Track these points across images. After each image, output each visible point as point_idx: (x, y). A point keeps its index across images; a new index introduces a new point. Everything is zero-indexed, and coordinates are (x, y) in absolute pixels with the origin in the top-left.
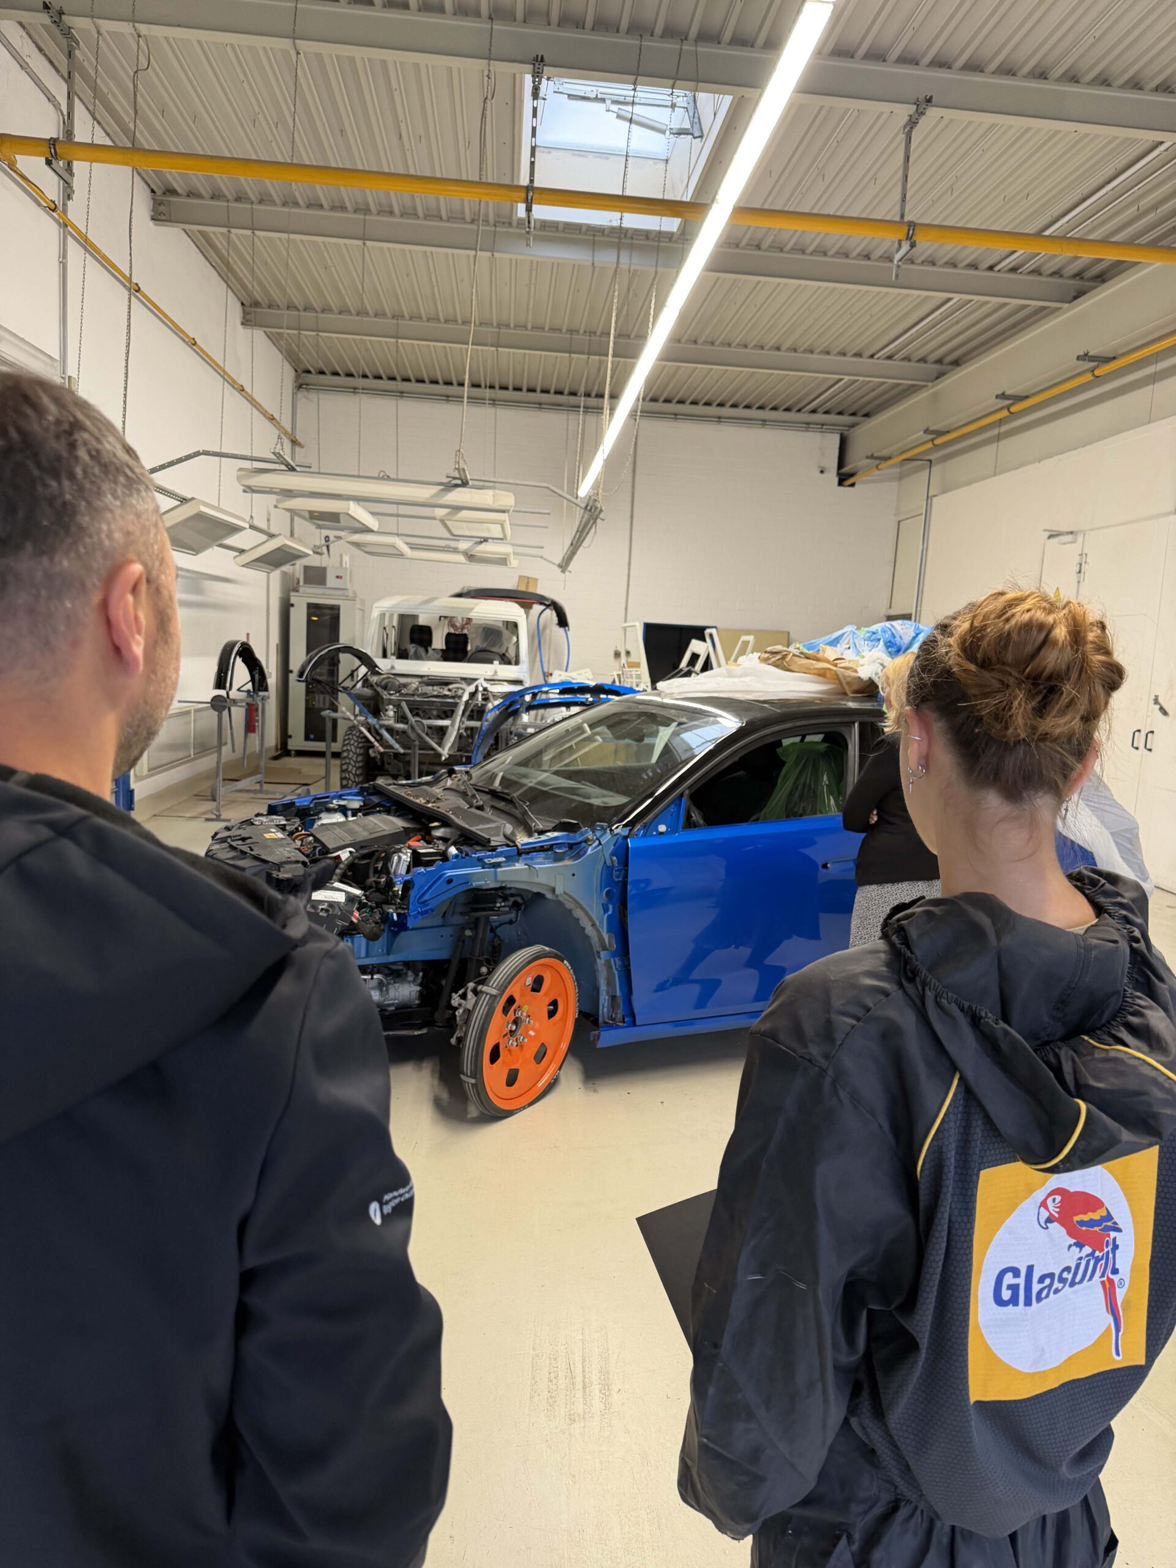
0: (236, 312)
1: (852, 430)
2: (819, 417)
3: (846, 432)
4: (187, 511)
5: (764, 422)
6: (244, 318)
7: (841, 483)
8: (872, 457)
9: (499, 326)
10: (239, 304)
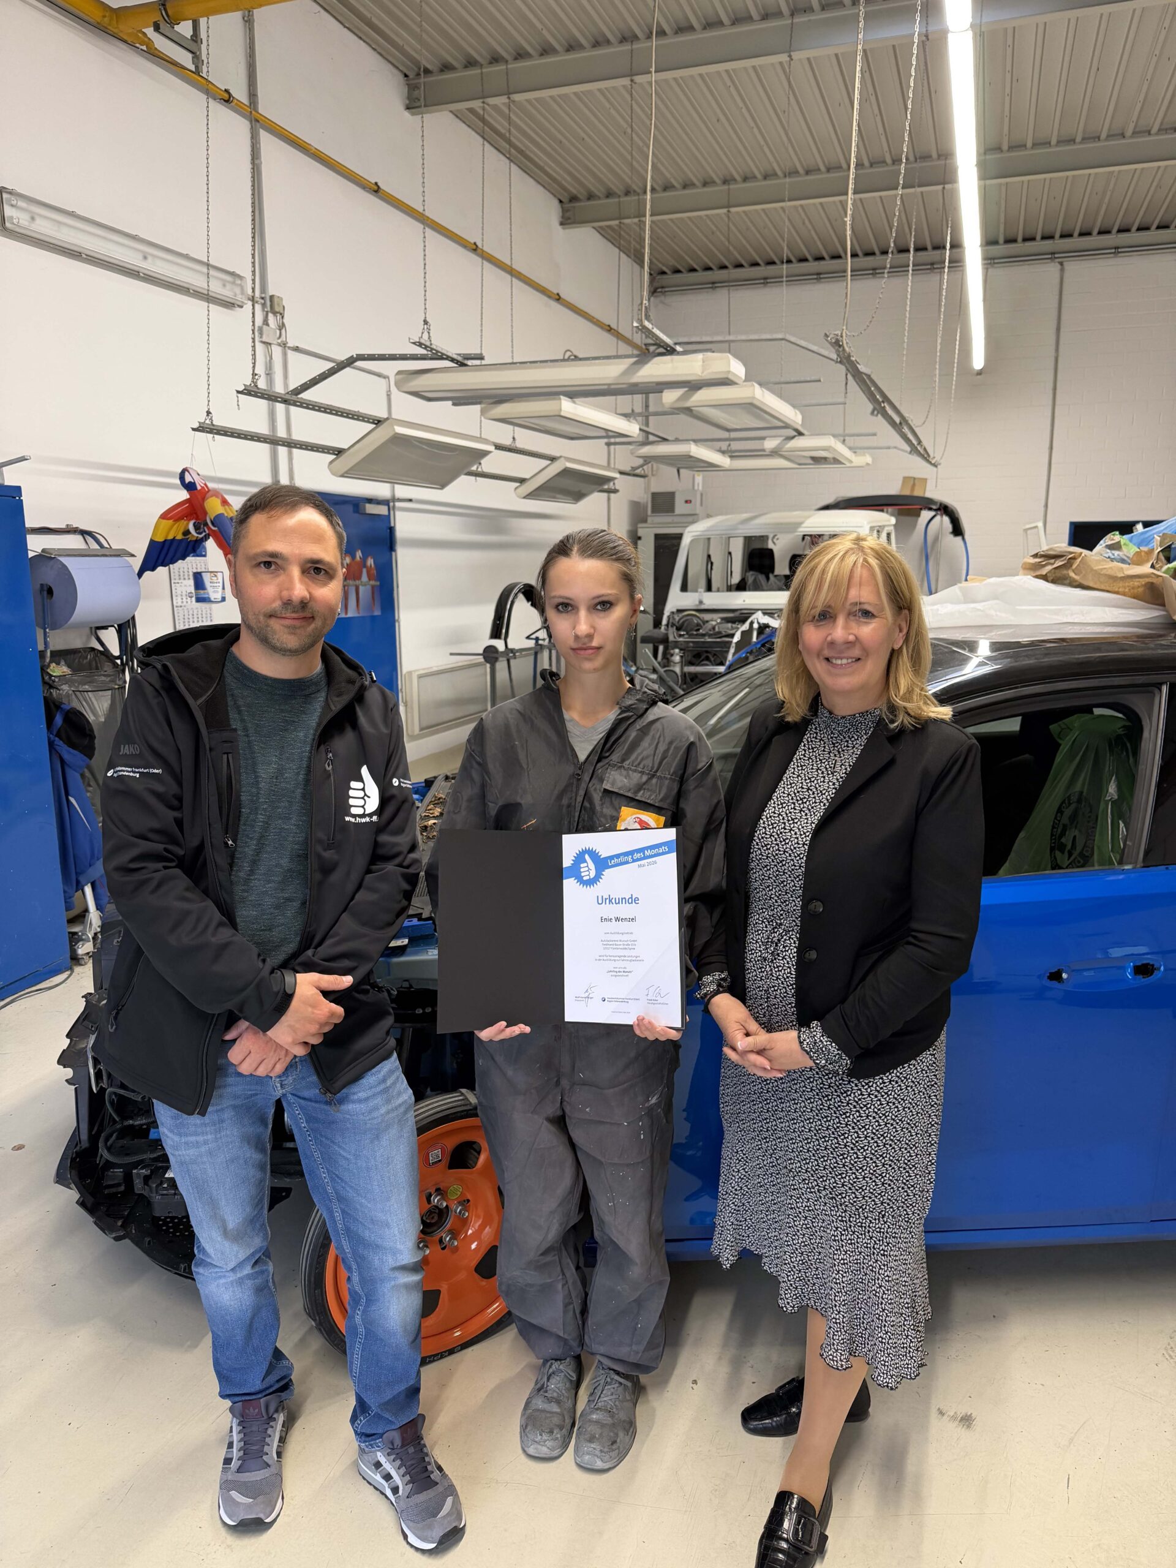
4: (382, 435)
6: (563, 217)
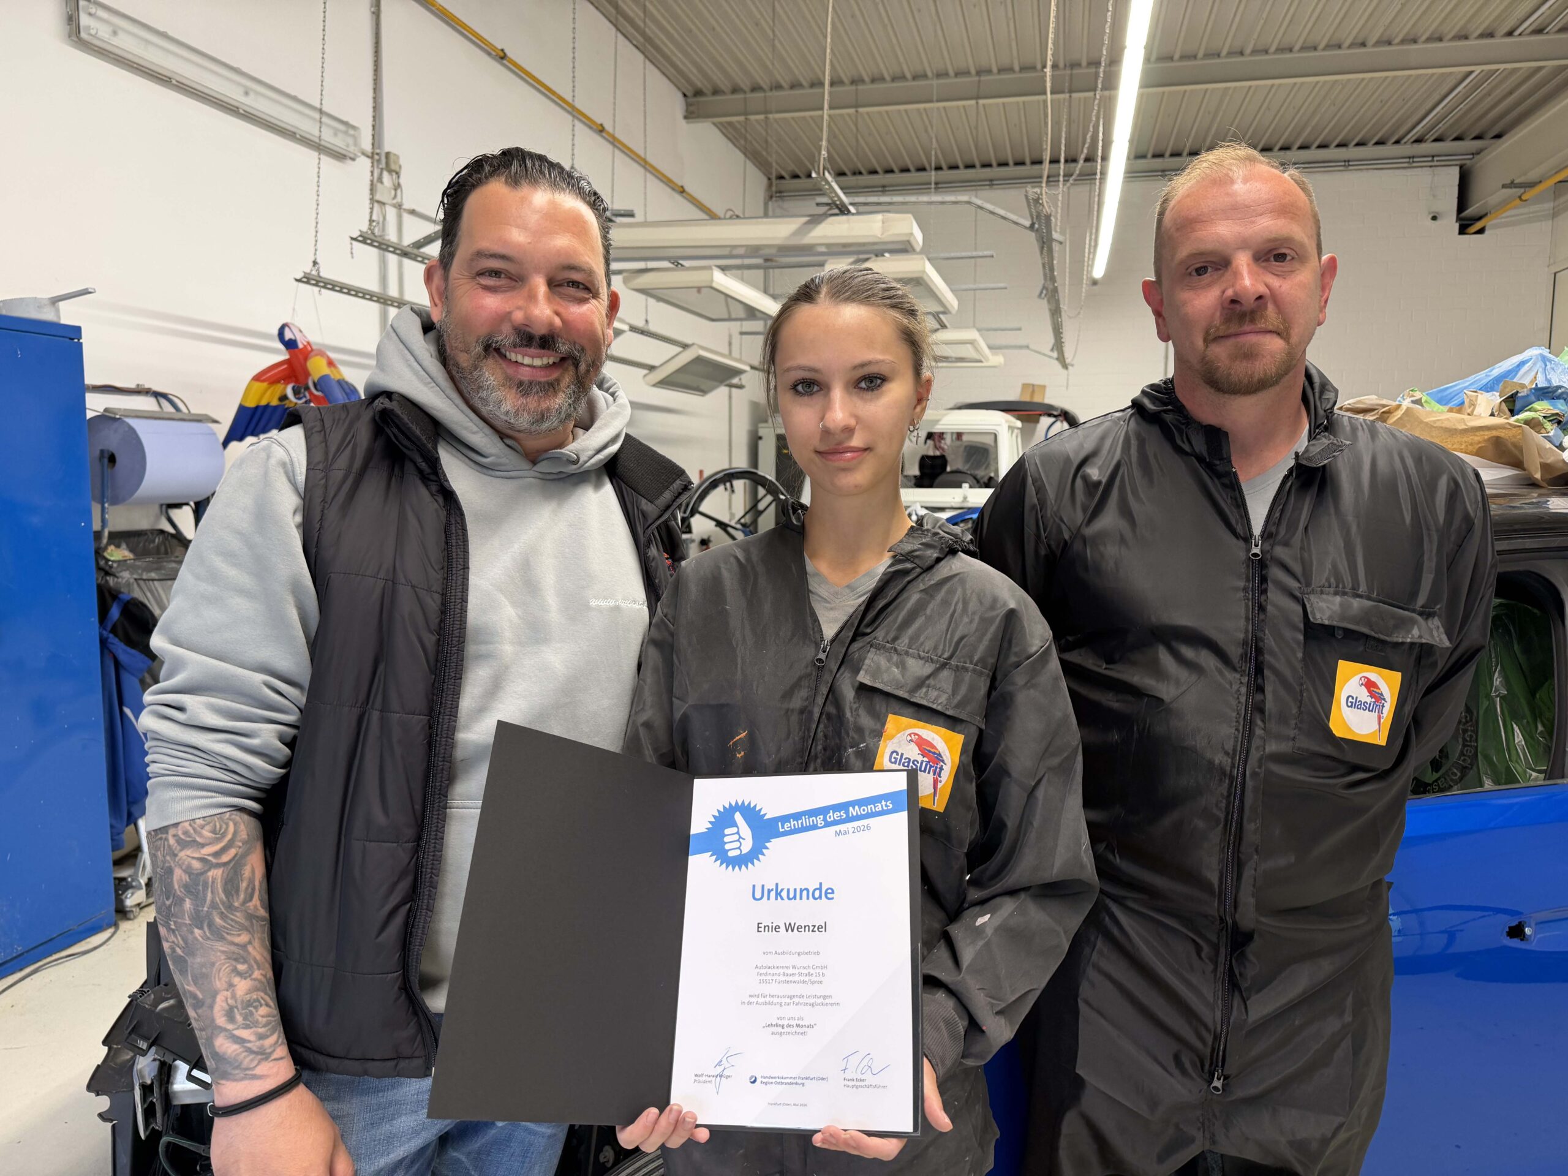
0: (677, 104)
1: (1477, 157)
2: (1428, 147)
3: (1468, 162)
5: (1347, 163)
6: (687, 111)
7: (1463, 230)
8: (1512, 185)
9: (979, 73)
10: (680, 96)
